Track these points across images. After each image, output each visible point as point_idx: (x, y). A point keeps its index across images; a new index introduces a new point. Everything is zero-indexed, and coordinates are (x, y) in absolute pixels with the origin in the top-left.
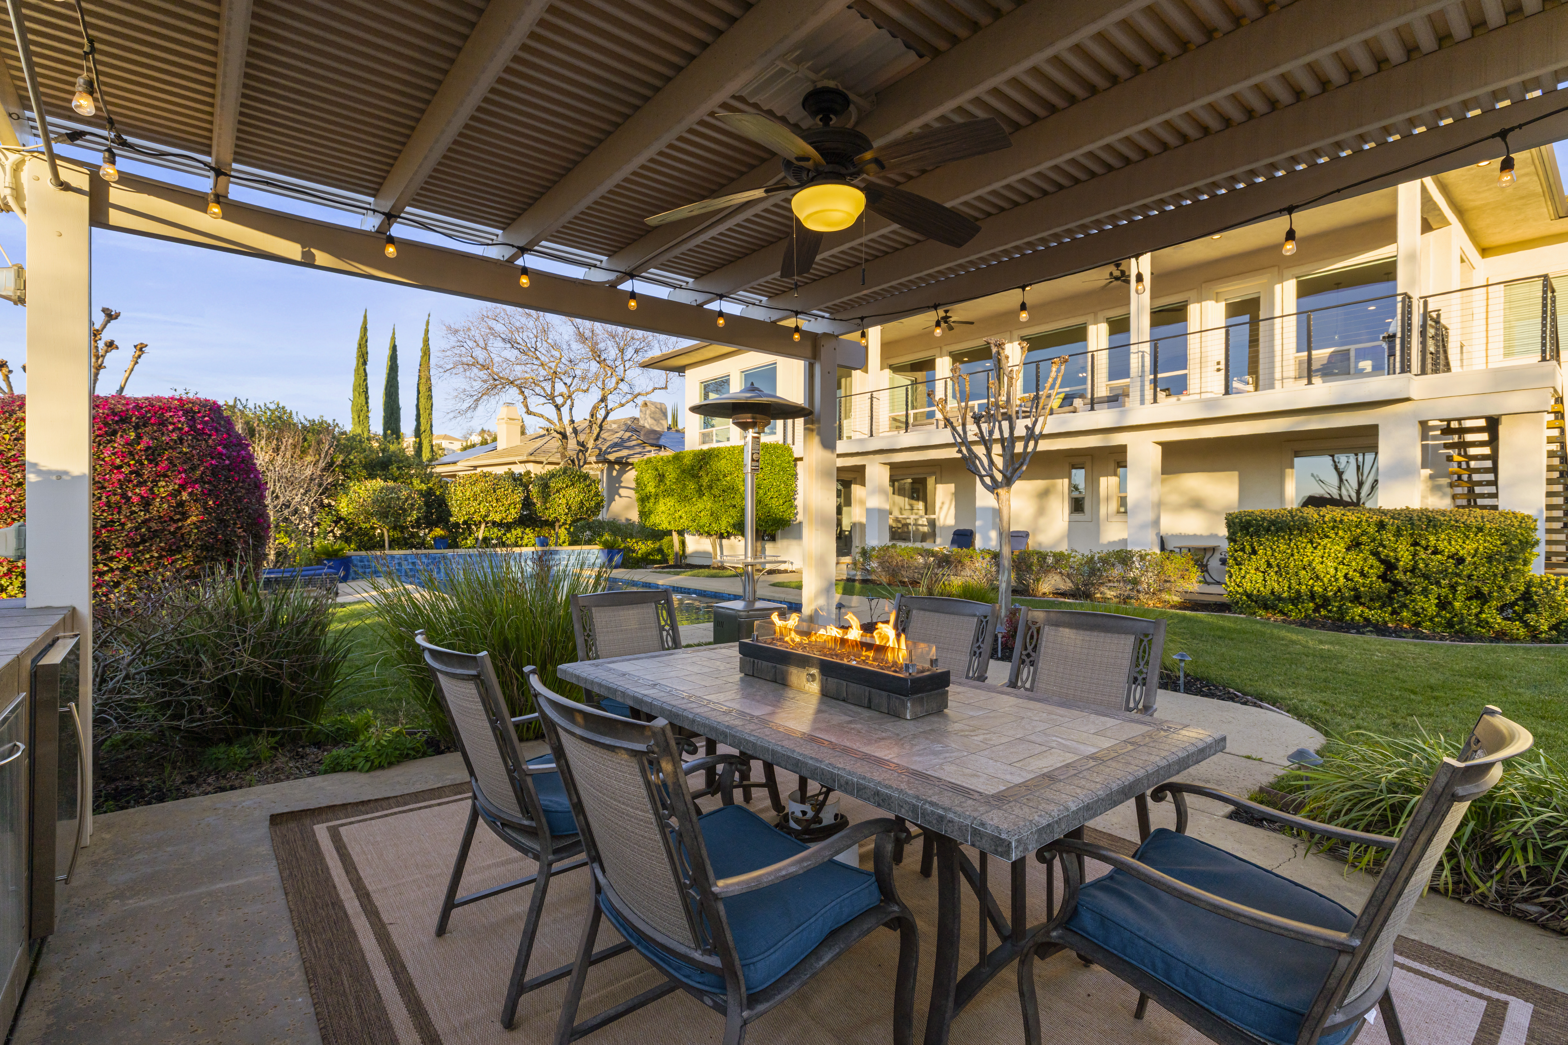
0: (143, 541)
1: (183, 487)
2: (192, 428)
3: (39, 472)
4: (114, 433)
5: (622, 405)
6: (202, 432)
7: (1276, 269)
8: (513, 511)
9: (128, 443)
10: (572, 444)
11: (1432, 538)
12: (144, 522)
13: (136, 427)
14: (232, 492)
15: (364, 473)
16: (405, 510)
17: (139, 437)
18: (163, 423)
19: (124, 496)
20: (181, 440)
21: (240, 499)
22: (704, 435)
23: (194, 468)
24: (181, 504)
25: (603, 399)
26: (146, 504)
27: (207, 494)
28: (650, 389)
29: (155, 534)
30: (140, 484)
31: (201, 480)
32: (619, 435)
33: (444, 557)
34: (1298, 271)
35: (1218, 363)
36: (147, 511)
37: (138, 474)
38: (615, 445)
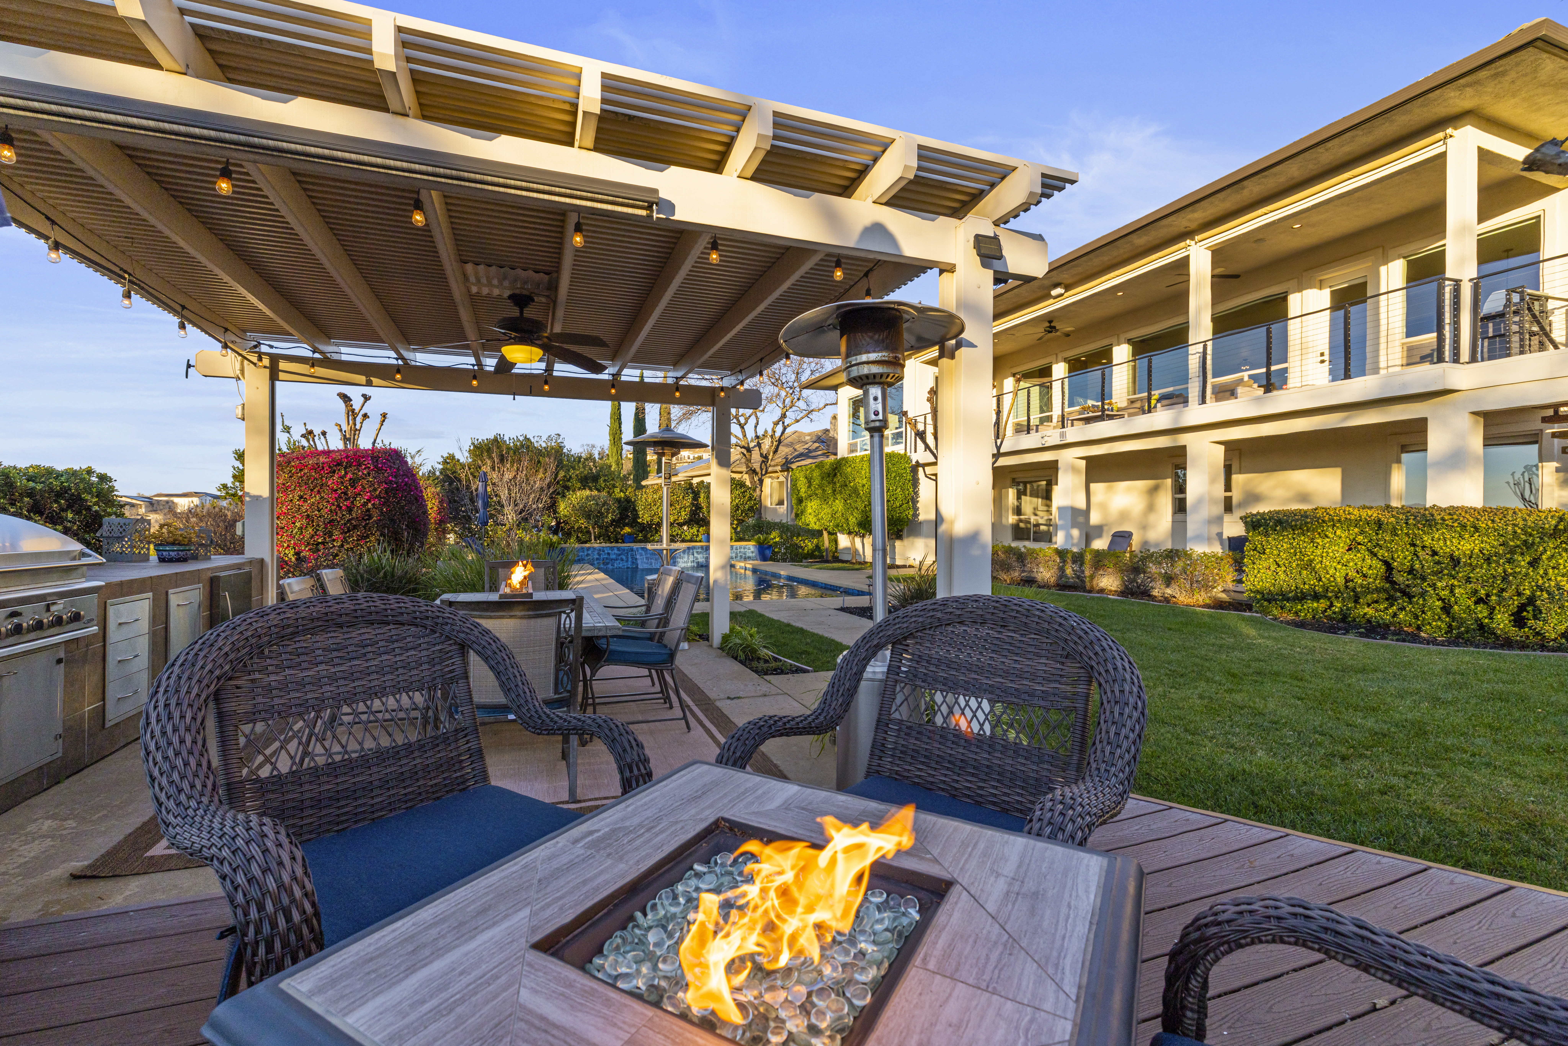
0: (349, 531)
1: (369, 500)
2: (376, 467)
3: (250, 497)
4: (334, 472)
5: (797, 421)
6: (381, 469)
7: (1381, 250)
8: (683, 513)
9: (341, 477)
10: (756, 456)
11: (1426, 538)
12: (349, 521)
13: (345, 468)
14: (398, 503)
15: (579, 485)
16: (602, 514)
17: (346, 473)
18: (360, 465)
19: (338, 506)
20: (369, 474)
21: (403, 507)
22: (851, 444)
23: (375, 490)
24: (368, 510)
25: (784, 416)
26: (350, 510)
27: (383, 504)
28: (821, 406)
29: (355, 527)
30: (346, 499)
31: (379, 497)
32: (806, 446)
33: (632, 550)
34: (1407, 249)
35: (1322, 354)
36: (350, 514)
37: (345, 493)
38: (801, 455)
